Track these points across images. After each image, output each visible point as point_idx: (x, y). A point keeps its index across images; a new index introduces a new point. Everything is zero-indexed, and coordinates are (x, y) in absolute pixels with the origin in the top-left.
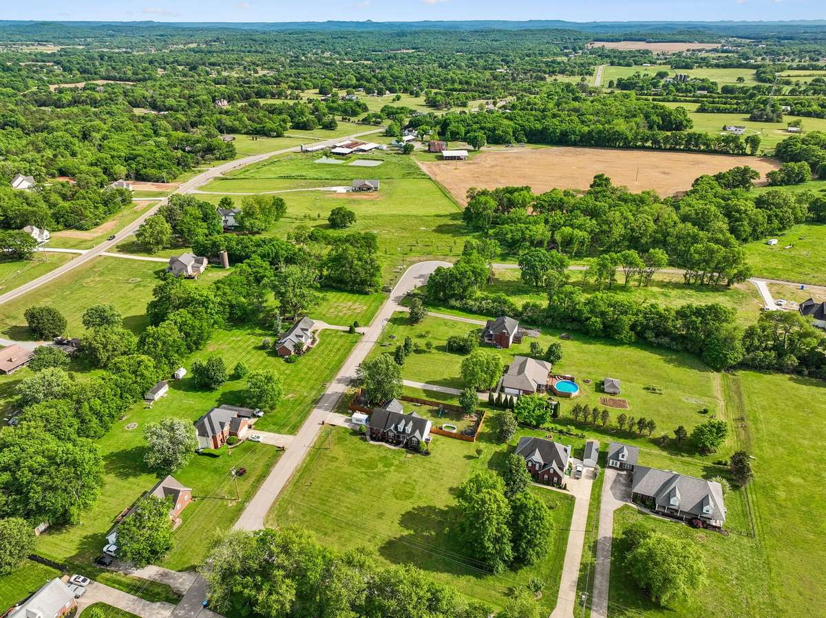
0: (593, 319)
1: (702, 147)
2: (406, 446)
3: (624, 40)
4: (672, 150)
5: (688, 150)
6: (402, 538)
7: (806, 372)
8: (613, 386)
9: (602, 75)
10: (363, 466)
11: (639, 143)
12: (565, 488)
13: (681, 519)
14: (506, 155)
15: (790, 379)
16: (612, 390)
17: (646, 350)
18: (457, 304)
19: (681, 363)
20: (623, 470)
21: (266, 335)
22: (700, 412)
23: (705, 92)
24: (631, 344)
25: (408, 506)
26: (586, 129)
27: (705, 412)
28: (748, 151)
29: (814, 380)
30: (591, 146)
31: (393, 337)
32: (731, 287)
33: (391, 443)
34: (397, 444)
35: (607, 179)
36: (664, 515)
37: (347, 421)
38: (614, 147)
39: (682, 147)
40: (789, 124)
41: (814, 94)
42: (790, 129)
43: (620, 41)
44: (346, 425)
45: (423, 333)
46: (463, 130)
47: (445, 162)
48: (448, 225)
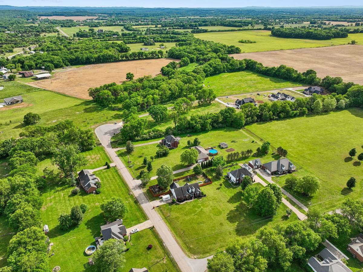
0: (197, 125)
1: (144, 57)
2: (195, 197)
3: (54, 15)
4: (134, 60)
5: (139, 59)
6: (237, 226)
7: (259, 121)
8: (226, 145)
9: (65, 32)
10: (191, 213)
11: (120, 59)
12: (254, 181)
13: (286, 173)
14: (68, 72)
15: (257, 124)
16: (226, 147)
17: (216, 130)
18: (139, 138)
19: (230, 131)
20: (258, 168)
21: (66, 188)
22: (252, 142)
23: (116, 36)
24: (212, 130)
25: (225, 215)
26: (96, 56)
27: (253, 142)
28: (160, 56)
29: (261, 122)
30: (101, 63)
31: (131, 162)
32: (211, 102)
33: (189, 199)
34: (191, 199)
35: (132, 74)
36: (282, 174)
37: (161, 201)
38: (111, 62)
39: (137, 58)
40: (160, 45)
41: (152, 34)
42: (161, 47)
43: (52, 16)
44: (162, 203)
45: (140, 155)
46: (33, 64)
47: (41, 81)
48: (88, 108)
